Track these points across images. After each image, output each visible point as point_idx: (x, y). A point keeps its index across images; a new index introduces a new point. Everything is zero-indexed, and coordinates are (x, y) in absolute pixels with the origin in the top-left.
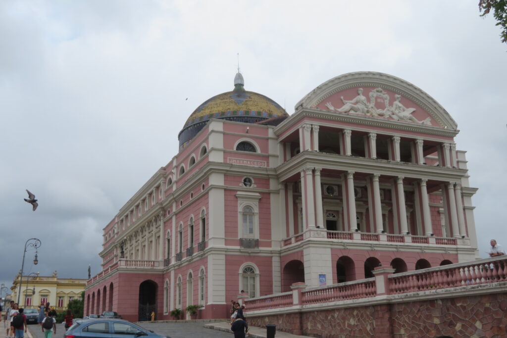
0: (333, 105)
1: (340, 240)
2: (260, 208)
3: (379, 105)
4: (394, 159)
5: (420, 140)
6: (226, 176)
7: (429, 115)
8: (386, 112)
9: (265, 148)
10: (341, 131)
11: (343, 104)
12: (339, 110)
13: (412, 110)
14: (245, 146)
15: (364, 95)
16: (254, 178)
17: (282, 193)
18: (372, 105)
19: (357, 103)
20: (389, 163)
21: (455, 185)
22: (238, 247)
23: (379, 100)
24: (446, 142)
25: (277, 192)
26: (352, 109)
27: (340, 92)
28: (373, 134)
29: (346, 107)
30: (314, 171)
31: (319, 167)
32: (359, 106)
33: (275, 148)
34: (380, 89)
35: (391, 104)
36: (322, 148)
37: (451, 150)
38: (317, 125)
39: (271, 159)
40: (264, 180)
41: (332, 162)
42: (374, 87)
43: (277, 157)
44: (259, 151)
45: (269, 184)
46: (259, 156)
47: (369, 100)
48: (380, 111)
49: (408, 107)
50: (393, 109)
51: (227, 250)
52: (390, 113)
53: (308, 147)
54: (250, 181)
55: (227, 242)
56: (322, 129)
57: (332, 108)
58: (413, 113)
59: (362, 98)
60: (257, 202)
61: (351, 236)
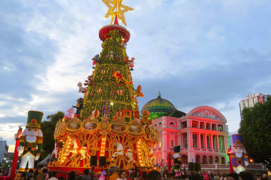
0: (196, 115)
1: (197, 151)
2: (175, 140)
3: (207, 115)
4: (210, 130)
5: (217, 124)
6: (167, 131)
7: (219, 117)
8: (209, 116)
9: (176, 124)
10: (197, 122)
11: (198, 114)
12: (197, 116)
13: (215, 116)
14: (172, 123)
15: (203, 112)
16: (174, 132)
17: (181, 136)
18: (205, 114)
19: (201, 114)
20: (209, 130)
21: (225, 137)
22: (170, 150)
23: (207, 113)
24: (224, 125)
25: (179, 136)
26: (200, 116)
27: (198, 111)
28: (205, 122)
29: (198, 115)
30: (191, 132)
31: (192, 131)
32: (202, 115)
33: (179, 124)
34: (207, 110)
35: (210, 114)
36: (193, 127)
37: (225, 127)
38: (192, 120)
39: (178, 127)
40: (176, 133)
41: (195, 130)
42: (206, 110)
43: (179, 126)
44: (175, 125)
45: (177, 133)
46: (175, 126)
47: (204, 113)
48: (207, 116)
49: (214, 115)
50: (210, 116)
51: (167, 151)
52: (209, 117)
53: (189, 126)
54: (173, 133)
55: (167, 149)
56: (193, 121)
57: (195, 115)
58: (215, 117)
59: (202, 113)
60: (174, 139)
61: (199, 150)
